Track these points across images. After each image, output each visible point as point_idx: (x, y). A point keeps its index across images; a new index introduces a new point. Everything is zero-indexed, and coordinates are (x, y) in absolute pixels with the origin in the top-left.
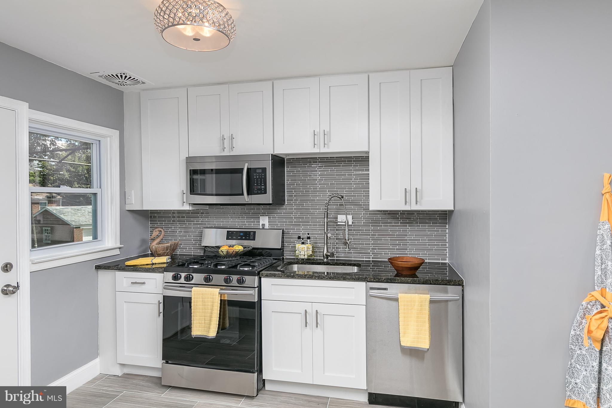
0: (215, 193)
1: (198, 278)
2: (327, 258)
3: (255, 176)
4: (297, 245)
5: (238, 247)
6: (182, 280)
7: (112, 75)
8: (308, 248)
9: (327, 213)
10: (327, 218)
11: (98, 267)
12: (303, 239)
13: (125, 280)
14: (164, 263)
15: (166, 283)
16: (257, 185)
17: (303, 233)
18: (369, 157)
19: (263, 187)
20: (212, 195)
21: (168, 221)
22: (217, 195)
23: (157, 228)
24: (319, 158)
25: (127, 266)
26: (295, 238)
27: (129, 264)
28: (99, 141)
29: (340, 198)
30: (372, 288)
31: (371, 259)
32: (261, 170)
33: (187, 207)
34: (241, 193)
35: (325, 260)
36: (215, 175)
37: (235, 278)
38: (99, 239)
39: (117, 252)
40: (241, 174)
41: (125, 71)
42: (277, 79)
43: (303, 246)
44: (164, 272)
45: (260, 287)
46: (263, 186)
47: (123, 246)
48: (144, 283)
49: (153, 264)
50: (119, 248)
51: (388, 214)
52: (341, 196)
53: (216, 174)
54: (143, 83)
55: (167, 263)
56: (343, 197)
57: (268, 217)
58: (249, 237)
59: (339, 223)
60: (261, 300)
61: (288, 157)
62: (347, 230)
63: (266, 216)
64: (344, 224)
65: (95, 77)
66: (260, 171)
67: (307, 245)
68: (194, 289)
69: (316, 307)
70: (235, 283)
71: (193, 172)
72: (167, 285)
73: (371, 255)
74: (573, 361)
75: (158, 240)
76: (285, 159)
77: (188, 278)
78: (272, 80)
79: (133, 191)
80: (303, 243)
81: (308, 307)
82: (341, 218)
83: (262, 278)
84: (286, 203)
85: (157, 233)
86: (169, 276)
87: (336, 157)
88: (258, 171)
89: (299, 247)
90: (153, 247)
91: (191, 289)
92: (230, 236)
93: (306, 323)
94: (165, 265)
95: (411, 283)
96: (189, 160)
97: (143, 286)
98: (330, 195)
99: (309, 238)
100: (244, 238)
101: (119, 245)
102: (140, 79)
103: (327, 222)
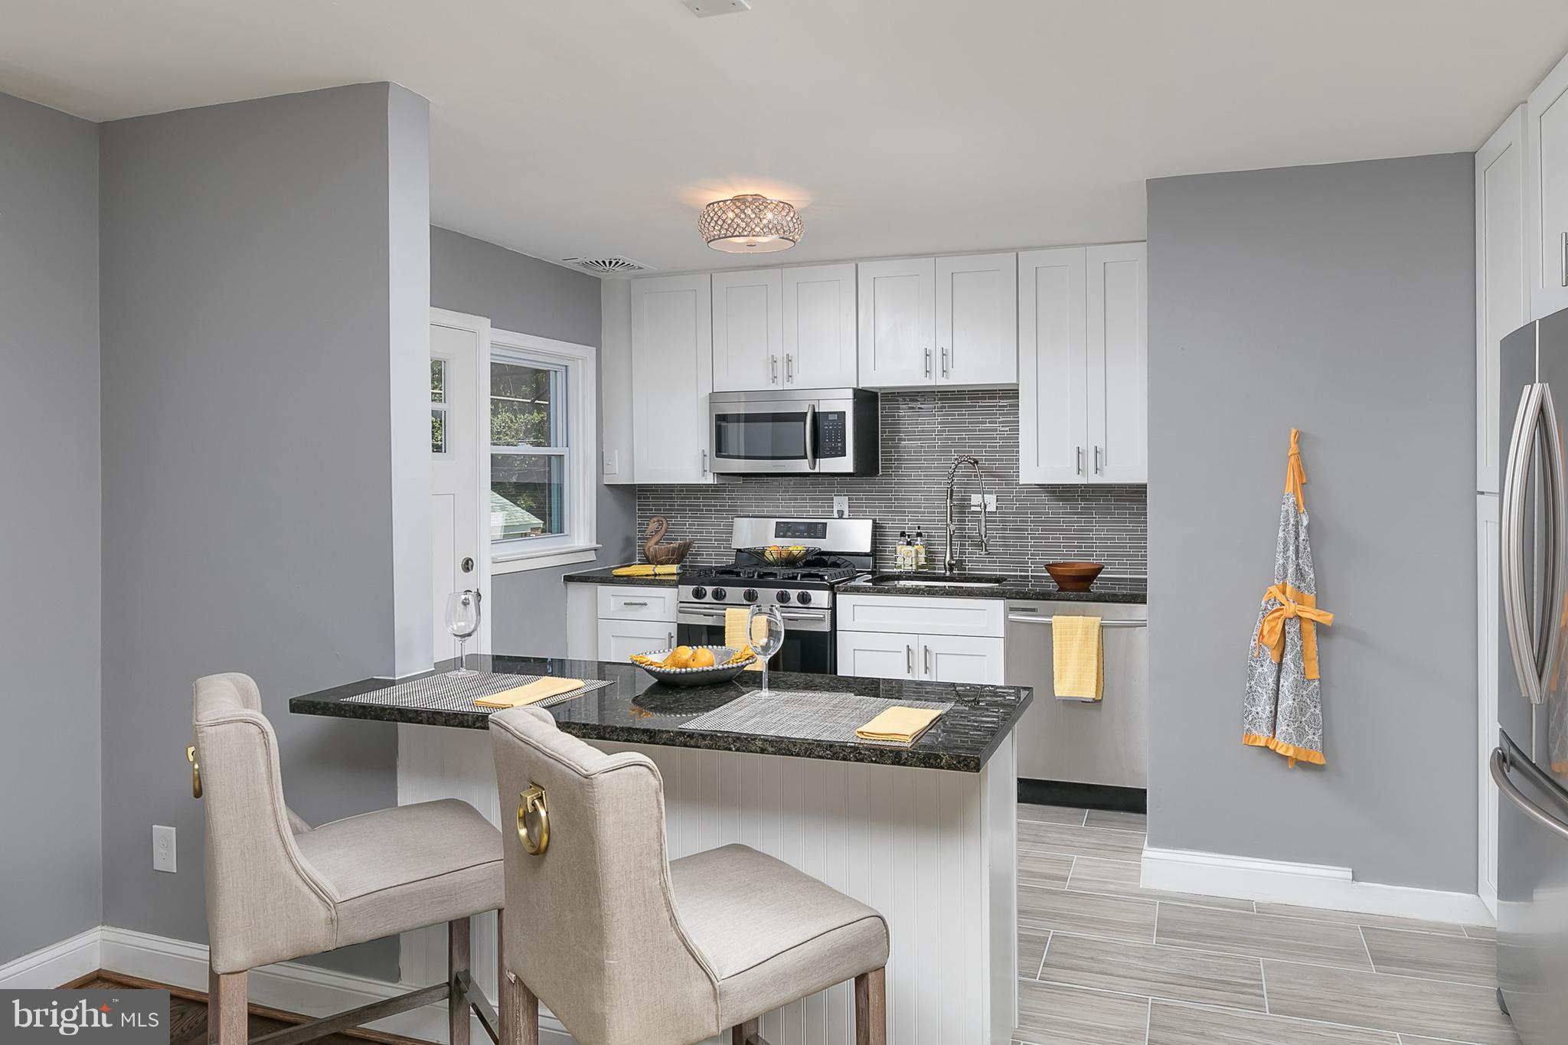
0: (743, 455)
1: (734, 593)
2: (951, 570)
3: (825, 426)
4: (898, 548)
5: (797, 546)
6: (709, 598)
7: (596, 262)
8: (917, 552)
9: (952, 491)
10: (951, 498)
11: (569, 579)
12: (909, 536)
13: (612, 599)
14: (674, 574)
15: (681, 602)
16: (830, 441)
17: (909, 527)
18: (1018, 390)
19: (839, 445)
20: (739, 457)
21: (670, 505)
22: (746, 458)
23: (651, 517)
24: (938, 392)
25: (615, 576)
26: (896, 536)
27: (619, 574)
28: (566, 366)
29: (971, 463)
30: (1012, 609)
31: (1030, 574)
32: (836, 415)
33: (710, 480)
34: (803, 454)
35: (948, 574)
36: (743, 424)
37: (794, 593)
38: (566, 533)
39: (592, 556)
40: (803, 423)
41: (620, 256)
42: (862, 259)
43: (909, 548)
44: (680, 586)
45: (833, 609)
46: (839, 442)
47: (601, 546)
48: (645, 604)
49: (656, 575)
50: (595, 550)
51: (1060, 492)
52: (974, 459)
53: (745, 422)
54: (640, 268)
55: (678, 574)
56: (977, 462)
57: (847, 497)
58: (815, 532)
59: (973, 509)
60: (836, 630)
61: (883, 391)
62: (983, 520)
63: (844, 495)
64: (978, 509)
65: (569, 265)
66: (835, 417)
67: (916, 547)
68: (729, 611)
69: (924, 641)
70: (794, 600)
71: (721, 419)
72: (682, 607)
73: (1030, 565)
74: (1253, 683)
75: (654, 540)
76: (879, 394)
77: (718, 595)
78: (856, 261)
79: (616, 451)
80: (909, 544)
81: (911, 641)
82: (976, 499)
83: (838, 595)
84: (880, 473)
85: (656, 525)
86: (687, 591)
87: (968, 391)
88: (831, 417)
89: (903, 549)
90: (651, 549)
91: (723, 612)
92: (783, 531)
93: (909, 667)
94: (675, 578)
95: (1074, 600)
96: (714, 397)
97: (644, 610)
98: (956, 459)
99: (919, 535)
100: (805, 534)
101: (594, 545)
102: (637, 263)
103: (951, 507)
